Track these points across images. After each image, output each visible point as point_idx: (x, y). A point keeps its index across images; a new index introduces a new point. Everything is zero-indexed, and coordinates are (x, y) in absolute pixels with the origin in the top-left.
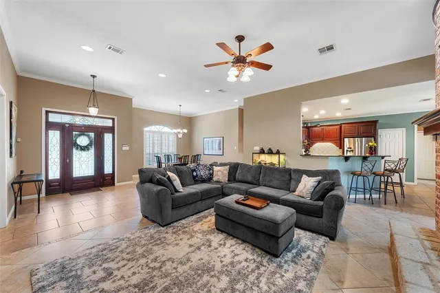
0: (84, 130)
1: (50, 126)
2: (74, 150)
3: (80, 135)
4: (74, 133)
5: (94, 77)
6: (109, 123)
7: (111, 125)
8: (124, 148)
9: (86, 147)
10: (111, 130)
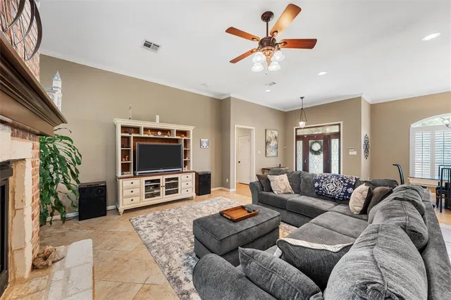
0: (316, 138)
1: (298, 138)
2: (310, 154)
3: (314, 143)
4: (310, 141)
5: (302, 98)
6: (335, 129)
7: (337, 131)
8: (351, 153)
9: (318, 151)
10: (337, 135)
